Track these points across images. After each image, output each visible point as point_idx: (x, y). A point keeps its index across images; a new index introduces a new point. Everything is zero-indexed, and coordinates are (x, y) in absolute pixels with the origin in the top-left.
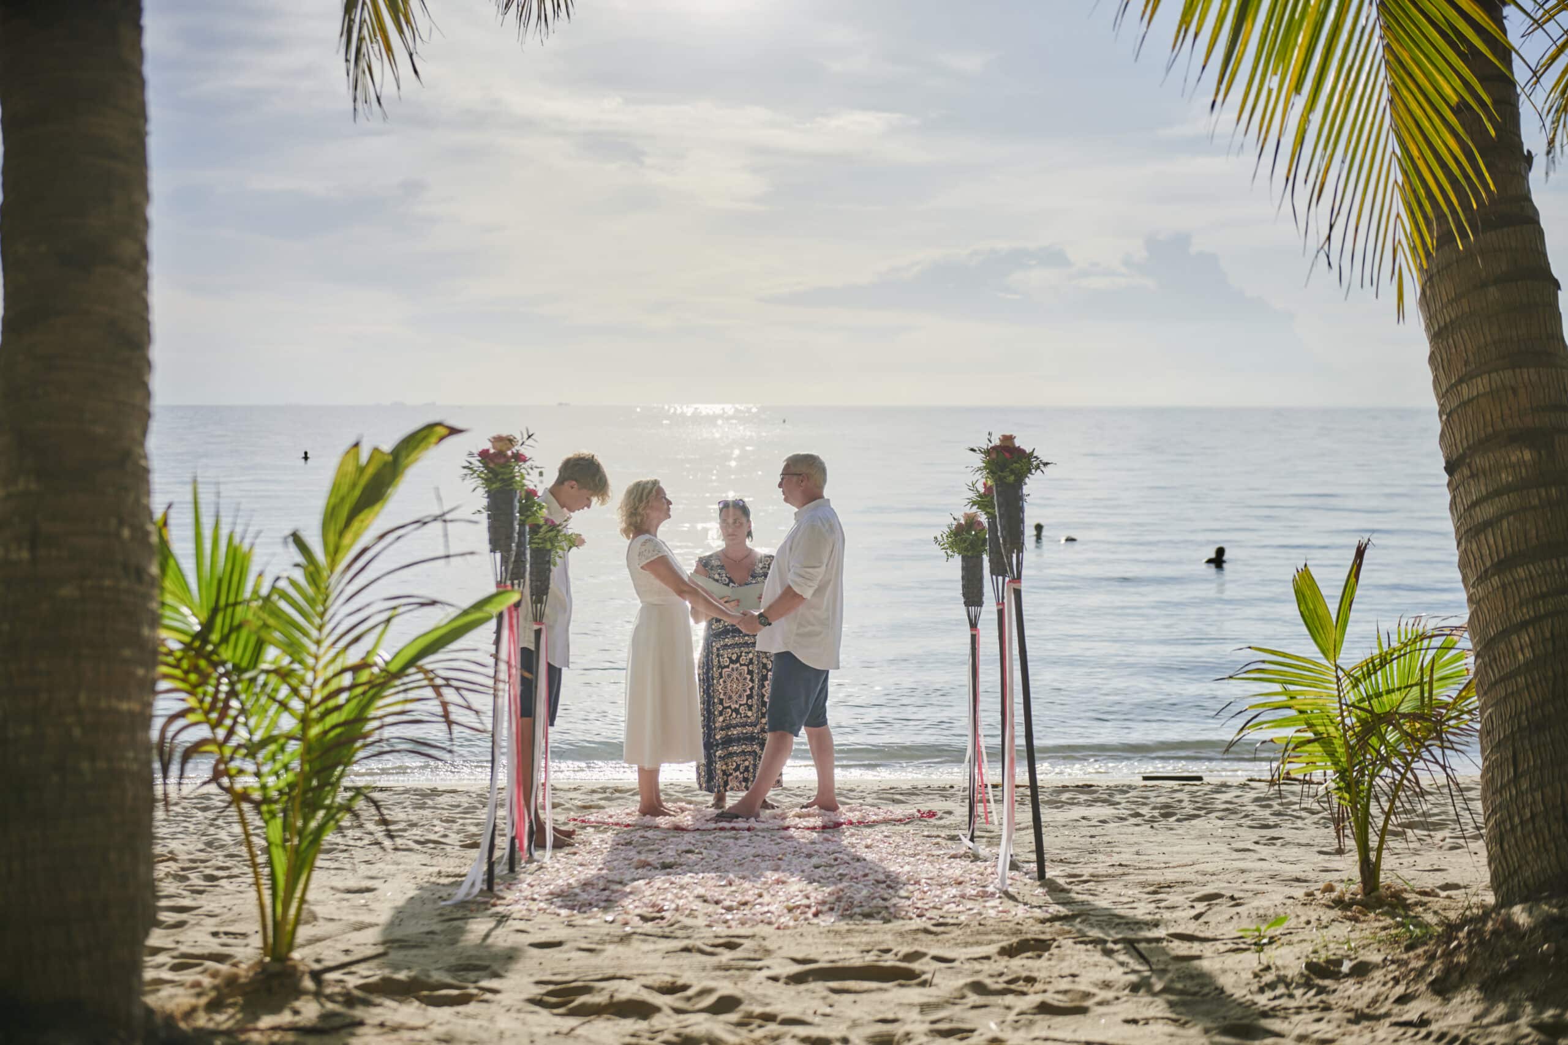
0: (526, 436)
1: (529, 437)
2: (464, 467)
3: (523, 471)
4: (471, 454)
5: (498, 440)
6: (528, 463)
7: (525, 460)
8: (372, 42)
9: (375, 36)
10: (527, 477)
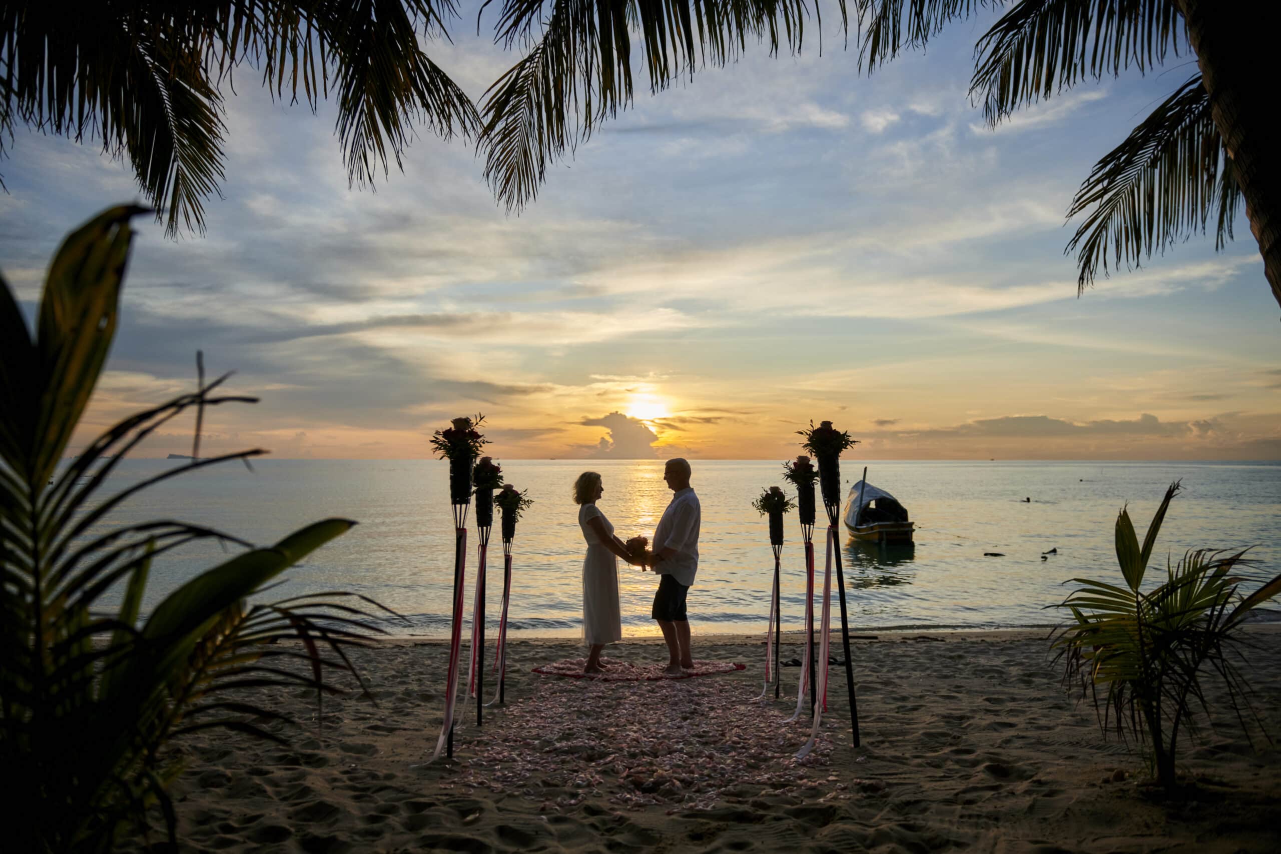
0: (479, 419)
1: (481, 419)
2: (432, 441)
3: (477, 444)
4: (438, 433)
5: (456, 422)
6: (481, 439)
7: (479, 437)
8: (367, 139)
9: (370, 135)
10: (479, 448)
